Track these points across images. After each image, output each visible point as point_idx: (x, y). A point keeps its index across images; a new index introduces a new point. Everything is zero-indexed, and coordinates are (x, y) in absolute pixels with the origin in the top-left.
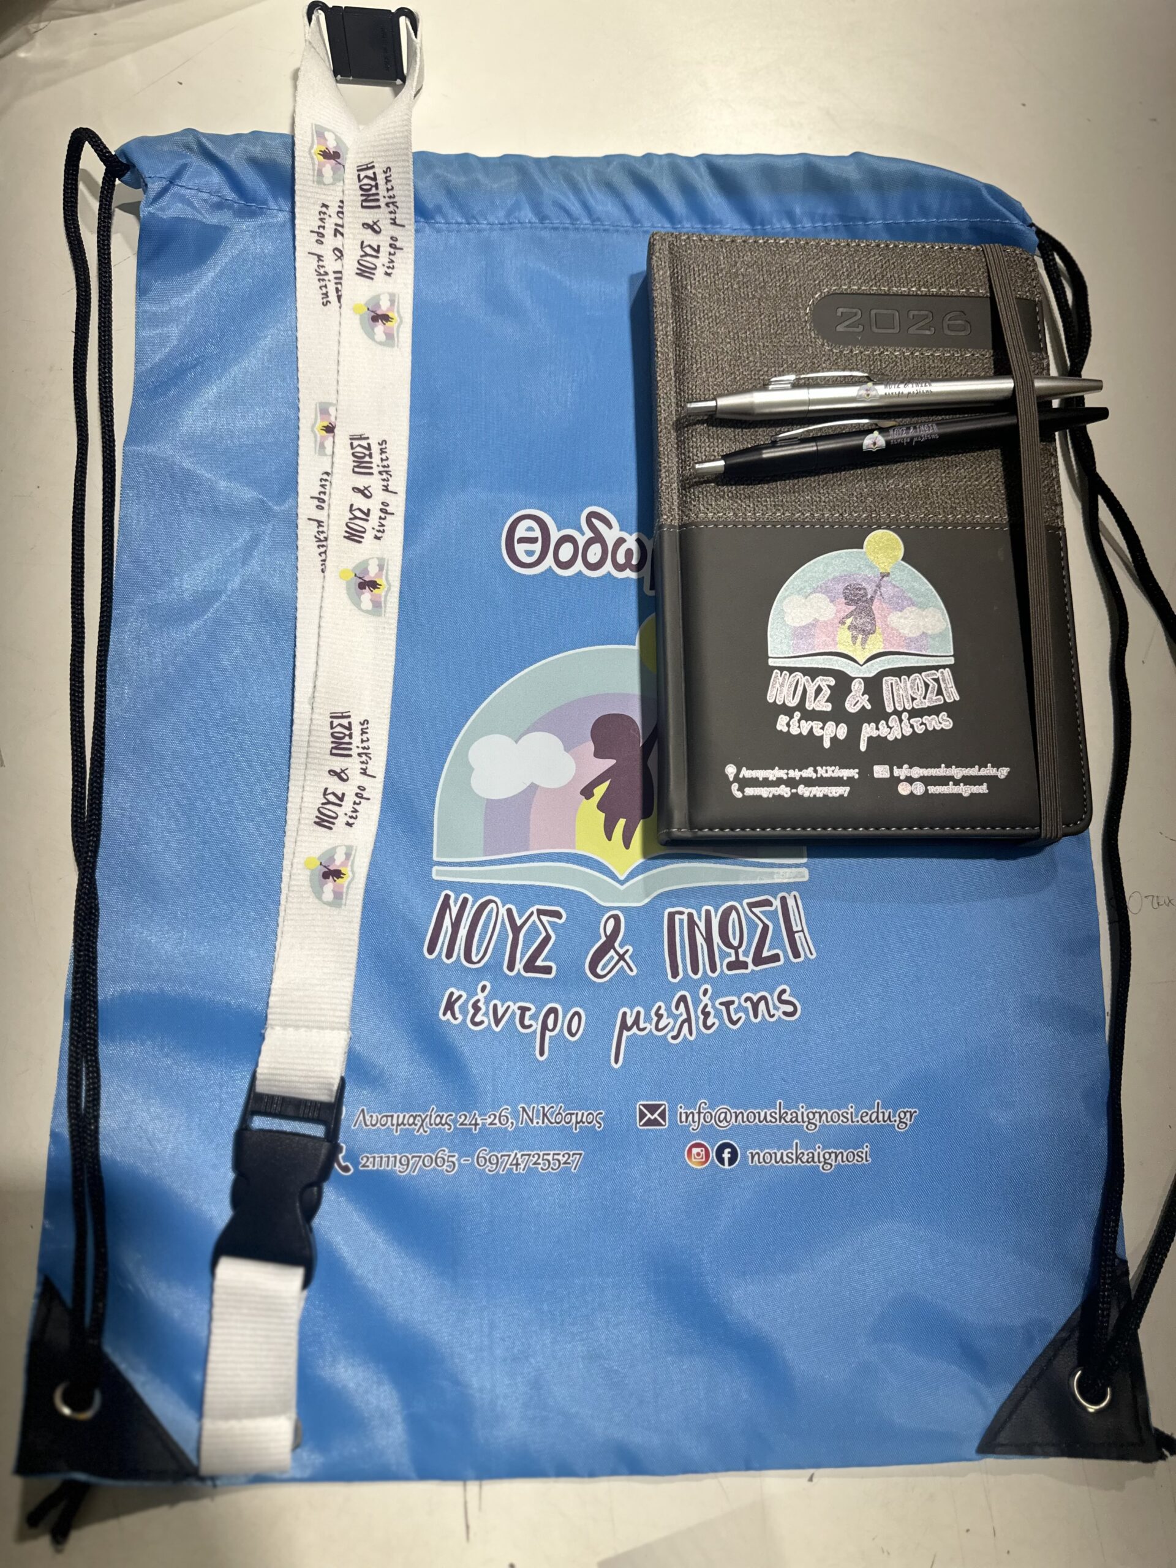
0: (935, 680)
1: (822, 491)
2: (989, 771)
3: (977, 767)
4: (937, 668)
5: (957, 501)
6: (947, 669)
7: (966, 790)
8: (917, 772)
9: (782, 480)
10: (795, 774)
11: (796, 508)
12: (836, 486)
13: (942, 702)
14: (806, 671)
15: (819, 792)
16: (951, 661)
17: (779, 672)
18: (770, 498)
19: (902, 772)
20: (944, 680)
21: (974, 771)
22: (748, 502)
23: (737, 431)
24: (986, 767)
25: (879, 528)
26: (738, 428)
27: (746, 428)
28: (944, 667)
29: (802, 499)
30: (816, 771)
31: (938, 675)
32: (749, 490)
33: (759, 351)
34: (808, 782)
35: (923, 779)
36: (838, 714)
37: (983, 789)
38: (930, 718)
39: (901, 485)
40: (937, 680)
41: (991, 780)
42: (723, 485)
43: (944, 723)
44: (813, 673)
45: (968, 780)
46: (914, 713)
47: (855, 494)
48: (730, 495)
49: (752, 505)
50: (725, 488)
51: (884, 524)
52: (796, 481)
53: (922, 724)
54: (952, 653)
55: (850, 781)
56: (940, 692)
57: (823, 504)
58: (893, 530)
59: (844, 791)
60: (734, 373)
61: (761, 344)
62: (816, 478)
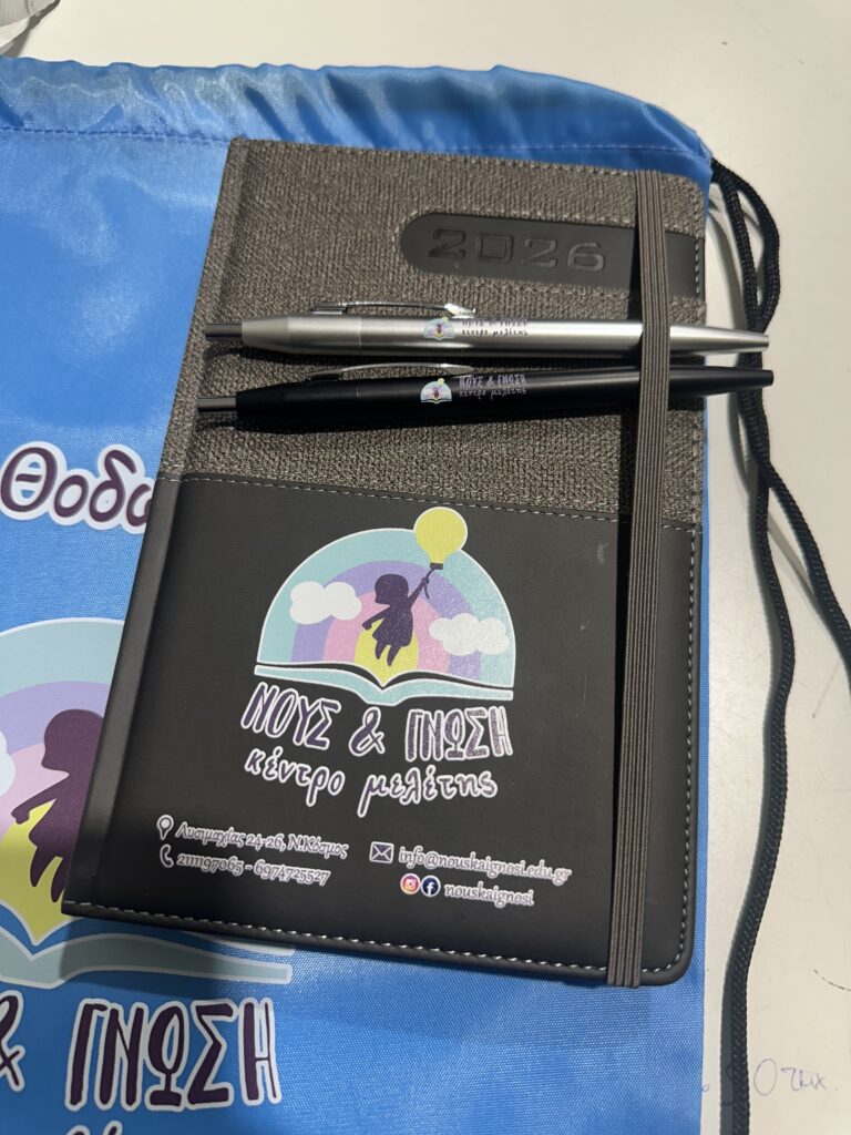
0: (481, 721)
1: (372, 450)
2: (541, 871)
3: (523, 862)
4: (487, 704)
5: (550, 478)
6: (502, 708)
7: (500, 897)
8: (434, 860)
9: (322, 431)
10: (256, 841)
11: (335, 468)
12: (392, 446)
13: (488, 755)
14: (303, 688)
15: (285, 873)
16: (509, 696)
17: (266, 685)
18: (303, 452)
19: (412, 857)
20: (494, 722)
21: (518, 869)
22: (272, 454)
23: (277, 365)
24: (537, 864)
25: (441, 503)
26: (279, 362)
27: (289, 363)
28: (498, 703)
29: (345, 457)
30: (286, 841)
31: (487, 714)
32: (277, 439)
33: (327, 274)
34: (272, 856)
35: (439, 872)
36: (336, 757)
37: (526, 898)
38: (465, 778)
39: (478, 450)
40: (484, 722)
41: (541, 886)
42: (244, 430)
43: (485, 788)
44: (312, 691)
45: (506, 882)
46: (445, 767)
47: (415, 457)
48: (252, 443)
49: (277, 459)
50: (247, 435)
51: (447, 499)
52: (341, 434)
53: (453, 785)
54: (512, 686)
55: (332, 863)
56: (486, 740)
57: (371, 466)
58: (458, 509)
59: (321, 876)
60: (289, 297)
61: (330, 266)
62: (368, 433)
